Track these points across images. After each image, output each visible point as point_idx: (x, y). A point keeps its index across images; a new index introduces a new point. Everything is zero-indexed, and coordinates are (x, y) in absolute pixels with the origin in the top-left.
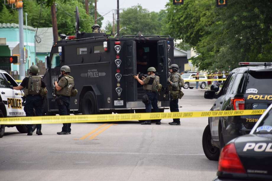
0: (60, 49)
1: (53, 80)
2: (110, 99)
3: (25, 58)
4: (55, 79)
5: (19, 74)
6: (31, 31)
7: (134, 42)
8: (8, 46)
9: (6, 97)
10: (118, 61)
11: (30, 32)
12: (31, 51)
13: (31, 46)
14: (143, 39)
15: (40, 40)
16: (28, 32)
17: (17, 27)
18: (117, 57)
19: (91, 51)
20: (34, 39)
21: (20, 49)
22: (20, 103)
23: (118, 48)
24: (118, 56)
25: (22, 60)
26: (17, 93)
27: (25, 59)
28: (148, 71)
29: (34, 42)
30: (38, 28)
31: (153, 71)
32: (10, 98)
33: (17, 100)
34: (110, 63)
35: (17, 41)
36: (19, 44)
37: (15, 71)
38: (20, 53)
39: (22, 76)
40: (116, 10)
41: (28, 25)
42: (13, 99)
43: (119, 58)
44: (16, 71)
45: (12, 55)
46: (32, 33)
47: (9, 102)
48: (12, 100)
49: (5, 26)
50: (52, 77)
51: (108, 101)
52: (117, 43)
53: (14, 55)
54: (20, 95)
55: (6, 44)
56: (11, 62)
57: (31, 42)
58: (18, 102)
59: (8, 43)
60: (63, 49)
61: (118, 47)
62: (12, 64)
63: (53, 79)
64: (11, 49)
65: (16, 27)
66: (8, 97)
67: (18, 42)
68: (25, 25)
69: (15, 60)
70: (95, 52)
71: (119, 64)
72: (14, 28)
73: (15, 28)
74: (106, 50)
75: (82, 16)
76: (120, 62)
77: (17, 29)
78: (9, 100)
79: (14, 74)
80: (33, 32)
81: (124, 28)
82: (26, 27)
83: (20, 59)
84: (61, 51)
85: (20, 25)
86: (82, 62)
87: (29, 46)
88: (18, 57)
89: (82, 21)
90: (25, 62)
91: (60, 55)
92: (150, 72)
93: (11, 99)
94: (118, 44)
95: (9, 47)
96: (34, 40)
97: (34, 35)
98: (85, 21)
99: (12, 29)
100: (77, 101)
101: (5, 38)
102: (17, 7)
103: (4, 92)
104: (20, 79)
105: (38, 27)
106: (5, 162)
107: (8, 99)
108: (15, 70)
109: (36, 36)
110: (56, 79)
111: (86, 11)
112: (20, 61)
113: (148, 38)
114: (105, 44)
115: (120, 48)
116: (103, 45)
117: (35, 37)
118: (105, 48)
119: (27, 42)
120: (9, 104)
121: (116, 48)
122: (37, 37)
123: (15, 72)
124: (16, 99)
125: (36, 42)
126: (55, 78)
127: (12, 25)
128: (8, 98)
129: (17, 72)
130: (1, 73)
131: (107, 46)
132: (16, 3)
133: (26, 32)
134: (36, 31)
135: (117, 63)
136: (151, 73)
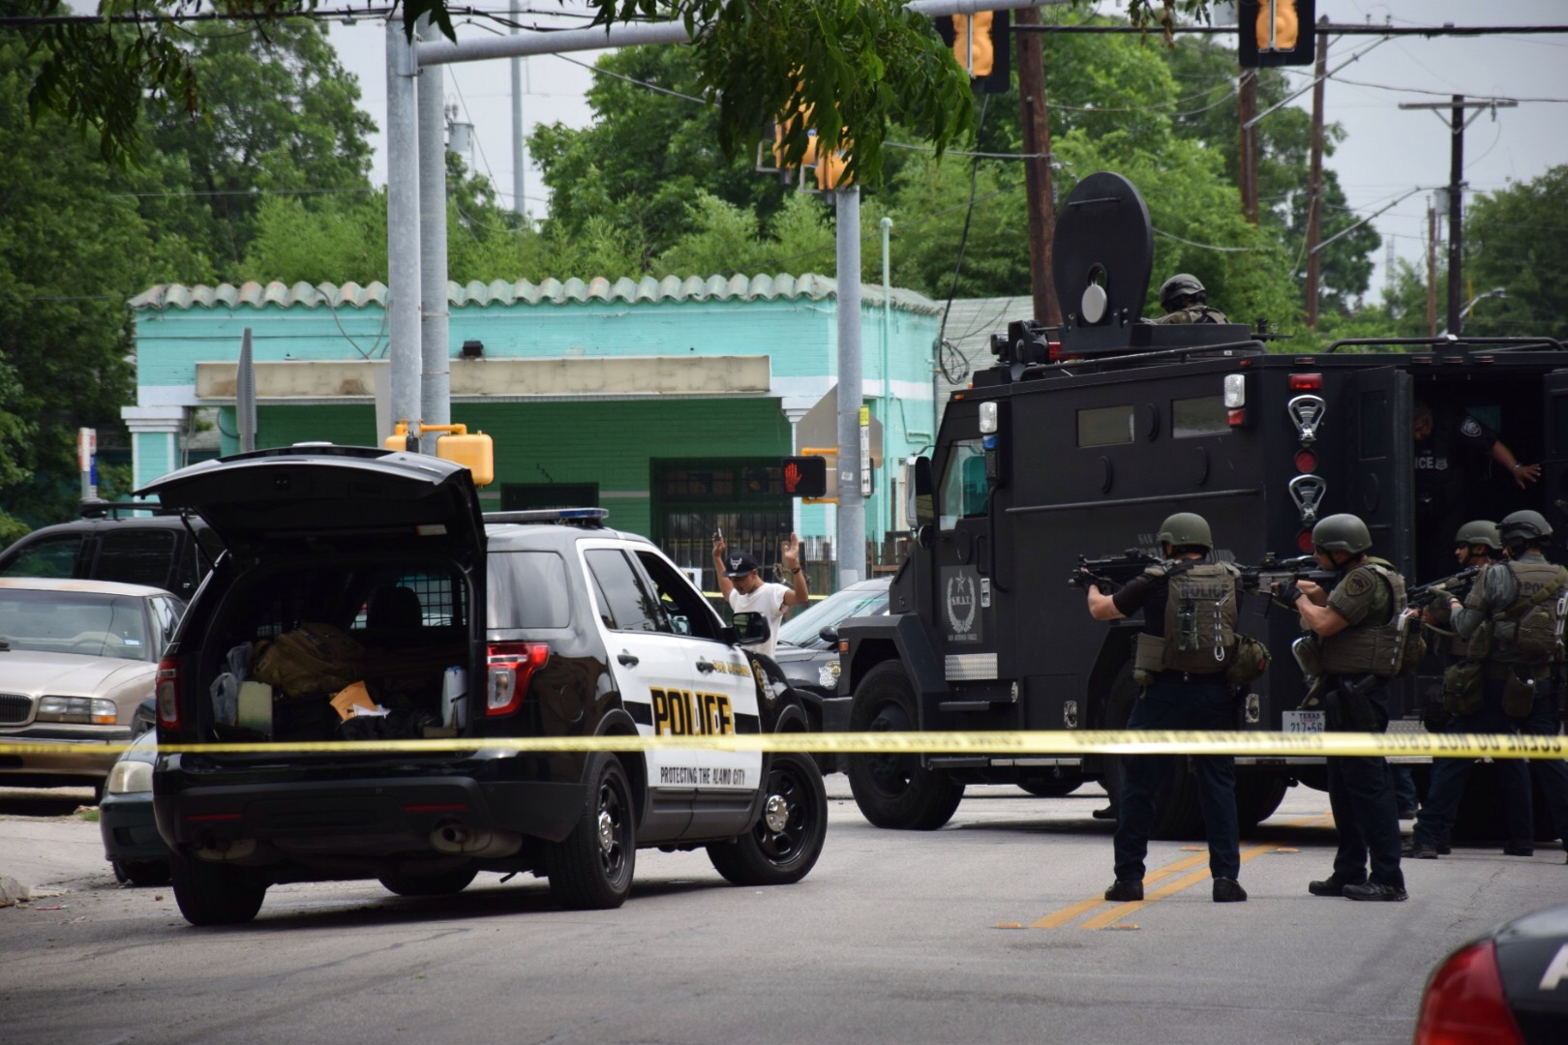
0: (988, 415)
1: (950, 590)
2: (1256, 704)
3: (866, 465)
4: (960, 587)
5: (834, 556)
6: (916, 319)
7: (1404, 377)
8: (779, 400)
9: (643, 680)
10: (1303, 483)
11: (904, 320)
12: (909, 431)
13: (915, 404)
14: (1457, 358)
15: (963, 368)
16: (895, 323)
17: (831, 296)
18: (1299, 465)
19: (1156, 429)
20: (931, 360)
21: (839, 417)
22: (726, 713)
23: (1307, 412)
24: (1308, 458)
25: (851, 477)
26: (708, 660)
27: (866, 475)
28: (1459, 537)
29: (931, 375)
30: (954, 301)
31: (1487, 546)
32: (666, 691)
33: (710, 699)
34: (1256, 494)
35: (827, 374)
36: (834, 392)
37: (814, 541)
38: (840, 442)
39: (850, 567)
40: (1444, 189)
41: (894, 285)
42: (686, 696)
43: (1314, 469)
44: (818, 537)
45: (798, 450)
46: (916, 327)
47: (661, 711)
48: (675, 702)
49: (765, 294)
50: (944, 570)
51: (1248, 714)
52: (1303, 382)
53: (808, 451)
54: (722, 670)
55: (768, 390)
56: (791, 488)
57: (914, 379)
58: (715, 712)
59: (777, 387)
60: (1003, 416)
61: (1310, 403)
62: (797, 501)
63: (951, 582)
64: (794, 420)
65: (825, 294)
66: (650, 679)
67: (833, 381)
68: (881, 283)
69: (812, 479)
70: (1179, 433)
71: (1314, 501)
72: (816, 302)
73: (821, 300)
74: (1238, 421)
75: (1220, 228)
76: (1320, 489)
77: (831, 309)
78: (659, 700)
79: (808, 559)
80: (927, 322)
81: (1494, 297)
82: (884, 292)
83: (838, 475)
84: (995, 428)
85: (845, 284)
86: (1108, 490)
87: (899, 400)
88: (828, 460)
89: (1215, 257)
90: (866, 489)
91: (987, 450)
92: (1471, 546)
93: (674, 695)
94: (1308, 386)
95: (785, 405)
96: (931, 367)
97: (931, 337)
98: (1231, 255)
99: (800, 307)
100: (1074, 709)
101: (766, 358)
102: (826, 186)
103: (632, 653)
104: (839, 585)
105: (952, 293)
106: (556, 1039)
107: (656, 694)
108: (814, 534)
109: (942, 343)
110: (966, 585)
111: (1245, 198)
112: (840, 484)
113: (1487, 354)
114: (1234, 390)
115: (1319, 411)
116: (1220, 392)
117: (935, 348)
118: (1231, 413)
119: (884, 374)
120: (662, 723)
121: (1295, 411)
122: (945, 350)
123: (815, 545)
124: (699, 697)
125: (941, 379)
126: (960, 580)
127: (806, 282)
128: (658, 686)
129: (826, 548)
130: (622, 551)
131: (1242, 402)
132: (821, 161)
133: (882, 322)
134: (943, 313)
135: (1301, 499)
136: (1471, 555)
